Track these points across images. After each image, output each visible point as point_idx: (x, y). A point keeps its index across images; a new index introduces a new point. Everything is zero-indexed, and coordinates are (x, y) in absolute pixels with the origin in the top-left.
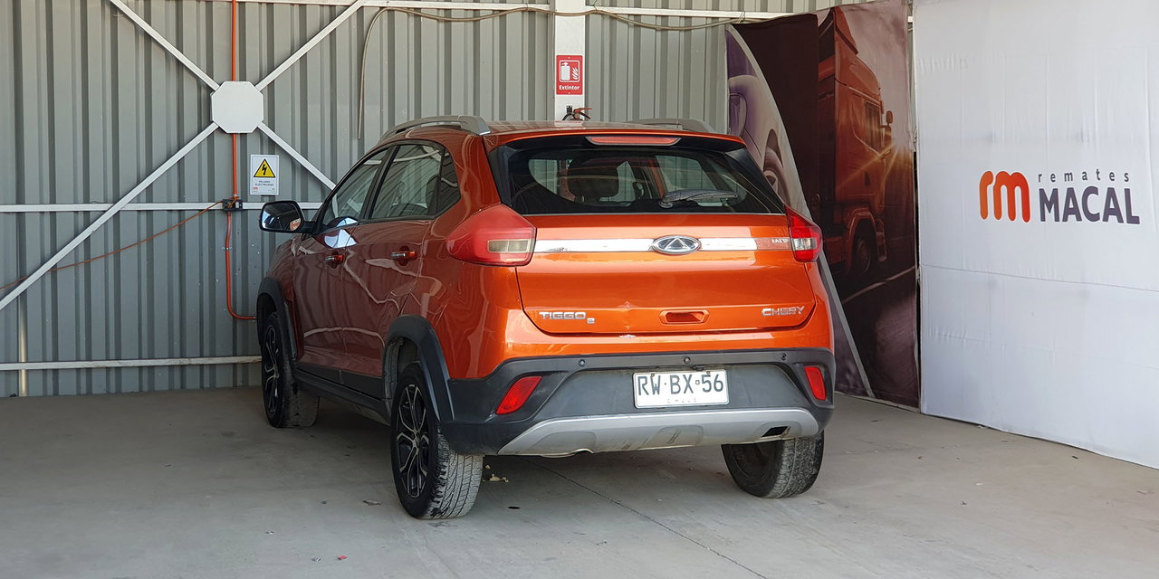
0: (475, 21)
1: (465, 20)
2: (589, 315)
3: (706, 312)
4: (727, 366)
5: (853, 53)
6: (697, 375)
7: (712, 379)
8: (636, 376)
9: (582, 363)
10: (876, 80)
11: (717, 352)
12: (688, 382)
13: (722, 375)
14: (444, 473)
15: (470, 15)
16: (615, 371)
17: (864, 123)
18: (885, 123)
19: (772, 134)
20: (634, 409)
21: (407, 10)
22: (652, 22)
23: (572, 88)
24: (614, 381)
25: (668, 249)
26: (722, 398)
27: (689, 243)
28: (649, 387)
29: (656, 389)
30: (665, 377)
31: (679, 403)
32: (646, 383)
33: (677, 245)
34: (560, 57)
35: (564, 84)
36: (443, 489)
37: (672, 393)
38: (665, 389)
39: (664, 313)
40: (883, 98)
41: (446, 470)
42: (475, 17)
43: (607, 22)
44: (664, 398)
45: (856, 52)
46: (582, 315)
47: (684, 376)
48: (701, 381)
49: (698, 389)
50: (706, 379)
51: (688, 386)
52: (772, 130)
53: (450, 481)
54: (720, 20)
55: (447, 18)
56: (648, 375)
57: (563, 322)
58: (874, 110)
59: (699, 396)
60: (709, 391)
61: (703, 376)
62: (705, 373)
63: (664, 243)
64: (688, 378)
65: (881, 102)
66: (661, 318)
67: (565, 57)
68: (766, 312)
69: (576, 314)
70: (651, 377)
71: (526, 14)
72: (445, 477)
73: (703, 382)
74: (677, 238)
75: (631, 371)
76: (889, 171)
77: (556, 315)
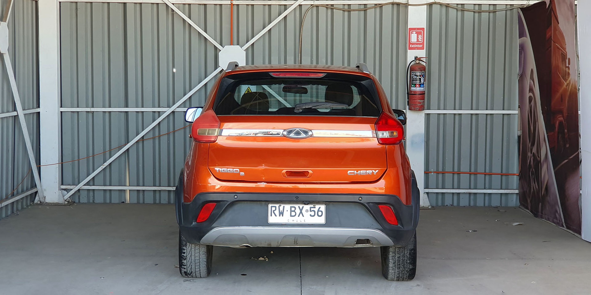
0: (365, 10)
1: (359, 10)
2: (241, 170)
3: (310, 172)
4: (326, 203)
5: (557, 23)
6: (307, 207)
7: (316, 210)
8: (270, 206)
9: (236, 197)
10: (565, 40)
11: (317, 194)
12: (301, 210)
13: (323, 207)
14: (184, 253)
15: (362, 7)
16: (258, 202)
17: (561, 66)
18: (567, 65)
19: (532, 70)
20: (266, 224)
21: (327, 6)
22: (472, 8)
23: (418, 46)
24: (256, 208)
25: (292, 135)
26: (322, 220)
27: (306, 132)
28: (277, 212)
29: (281, 213)
30: (287, 207)
31: (295, 222)
32: (276, 210)
33: (298, 133)
34: (410, 29)
35: (413, 44)
36: (185, 262)
37: (291, 216)
38: (287, 214)
39: (284, 171)
40: (567, 50)
41: (185, 251)
42: (365, 8)
43: (444, 9)
44: (286, 219)
45: (559, 24)
46: (237, 171)
47: (299, 207)
48: (309, 210)
49: (307, 215)
50: (312, 209)
51: (301, 212)
52: (532, 69)
53: (188, 257)
54: (514, 6)
55: (348, 9)
56: (277, 206)
57: (227, 174)
58: (564, 57)
59: (307, 218)
60: (314, 216)
61: (311, 208)
62: (312, 206)
63: (290, 132)
64: (301, 208)
65: (566, 52)
66: (283, 174)
67: (414, 29)
68: (350, 173)
69: (234, 170)
70: (279, 207)
71: (395, 6)
72: (185, 255)
73: (311, 211)
74: (297, 129)
75: (267, 203)
76: (569, 93)
77: (223, 170)
